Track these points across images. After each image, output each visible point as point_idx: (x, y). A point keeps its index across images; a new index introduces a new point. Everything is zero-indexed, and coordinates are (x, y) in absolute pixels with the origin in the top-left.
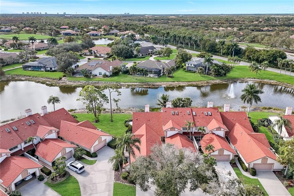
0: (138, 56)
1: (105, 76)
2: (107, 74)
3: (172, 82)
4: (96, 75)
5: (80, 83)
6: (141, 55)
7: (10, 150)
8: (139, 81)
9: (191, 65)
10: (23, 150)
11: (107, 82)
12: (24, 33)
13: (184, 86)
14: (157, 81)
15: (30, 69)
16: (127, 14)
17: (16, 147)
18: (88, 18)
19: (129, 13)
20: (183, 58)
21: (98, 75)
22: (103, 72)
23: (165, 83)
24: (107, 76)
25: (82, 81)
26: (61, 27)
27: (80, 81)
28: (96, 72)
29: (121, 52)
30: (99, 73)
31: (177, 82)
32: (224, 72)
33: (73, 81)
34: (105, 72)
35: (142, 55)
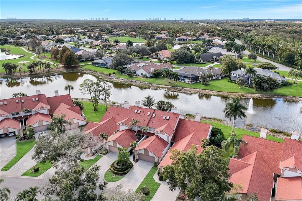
0: (197, 61)
1: (145, 77)
2: (147, 76)
3: (203, 89)
4: (139, 75)
5: (121, 80)
6: (202, 61)
7: (13, 115)
8: (170, 85)
9: (236, 75)
10: (23, 117)
11: (142, 82)
12: (128, 37)
13: (211, 95)
14: (188, 87)
15: (97, 65)
16: (246, 19)
17: (18, 114)
18: (198, 24)
19: (249, 18)
20: (229, 66)
21: (140, 75)
22: (144, 73)
23: (195, 89)
24: (147, 77)
25: (124, 79)
26: (161, 32)
27: (122, 79)
28: (139, 72)
29: (178, 56)
30: (141, 73)
31: (208, 91)
32: (267, 86)
33: (117, 78)
34: (146, 73)
35: (204, 61)
